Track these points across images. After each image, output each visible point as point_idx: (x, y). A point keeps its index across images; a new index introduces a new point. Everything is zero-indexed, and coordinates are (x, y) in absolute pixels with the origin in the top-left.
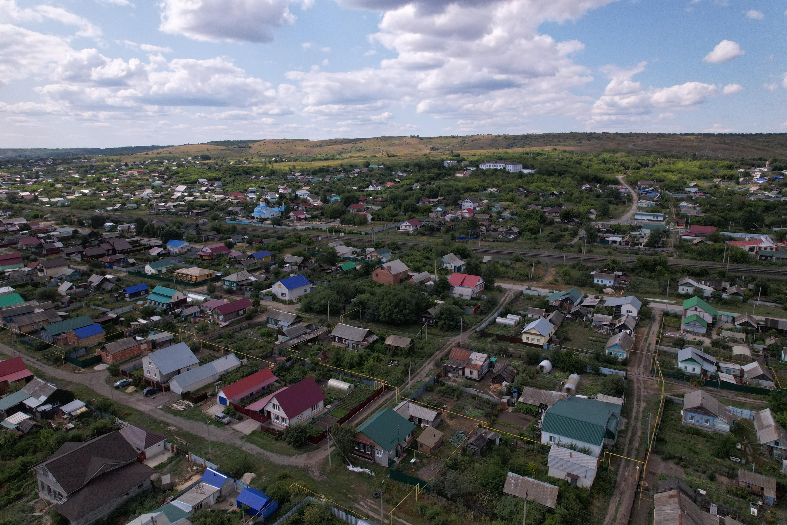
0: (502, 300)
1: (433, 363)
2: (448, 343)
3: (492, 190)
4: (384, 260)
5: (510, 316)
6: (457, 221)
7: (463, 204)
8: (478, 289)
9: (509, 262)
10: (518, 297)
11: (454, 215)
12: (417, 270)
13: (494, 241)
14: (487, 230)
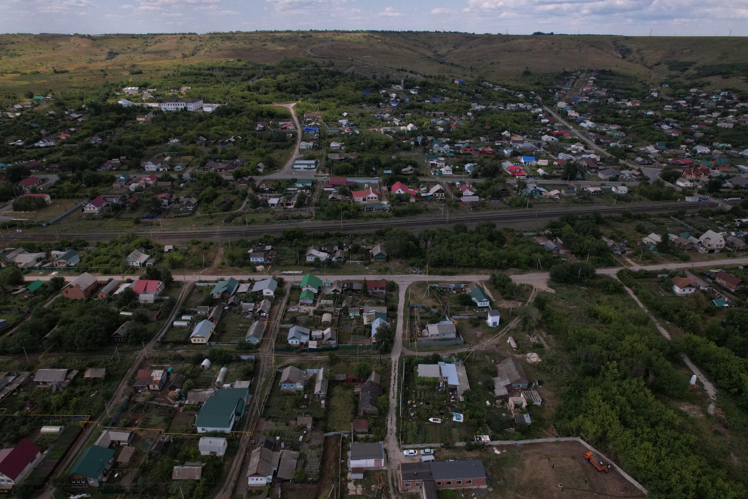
0: (180, 296)
1: (126, 382)
3: (174, 141)
4: (72, 264)
5: (184, 317)
6: (142, 191)
7: (146, 166)
8: (160, 290)
9: (186, 248)
10: (192, 291)
11: (138, 184)
12: (106, 272)
13: (175, 217)
14: (169, 203)
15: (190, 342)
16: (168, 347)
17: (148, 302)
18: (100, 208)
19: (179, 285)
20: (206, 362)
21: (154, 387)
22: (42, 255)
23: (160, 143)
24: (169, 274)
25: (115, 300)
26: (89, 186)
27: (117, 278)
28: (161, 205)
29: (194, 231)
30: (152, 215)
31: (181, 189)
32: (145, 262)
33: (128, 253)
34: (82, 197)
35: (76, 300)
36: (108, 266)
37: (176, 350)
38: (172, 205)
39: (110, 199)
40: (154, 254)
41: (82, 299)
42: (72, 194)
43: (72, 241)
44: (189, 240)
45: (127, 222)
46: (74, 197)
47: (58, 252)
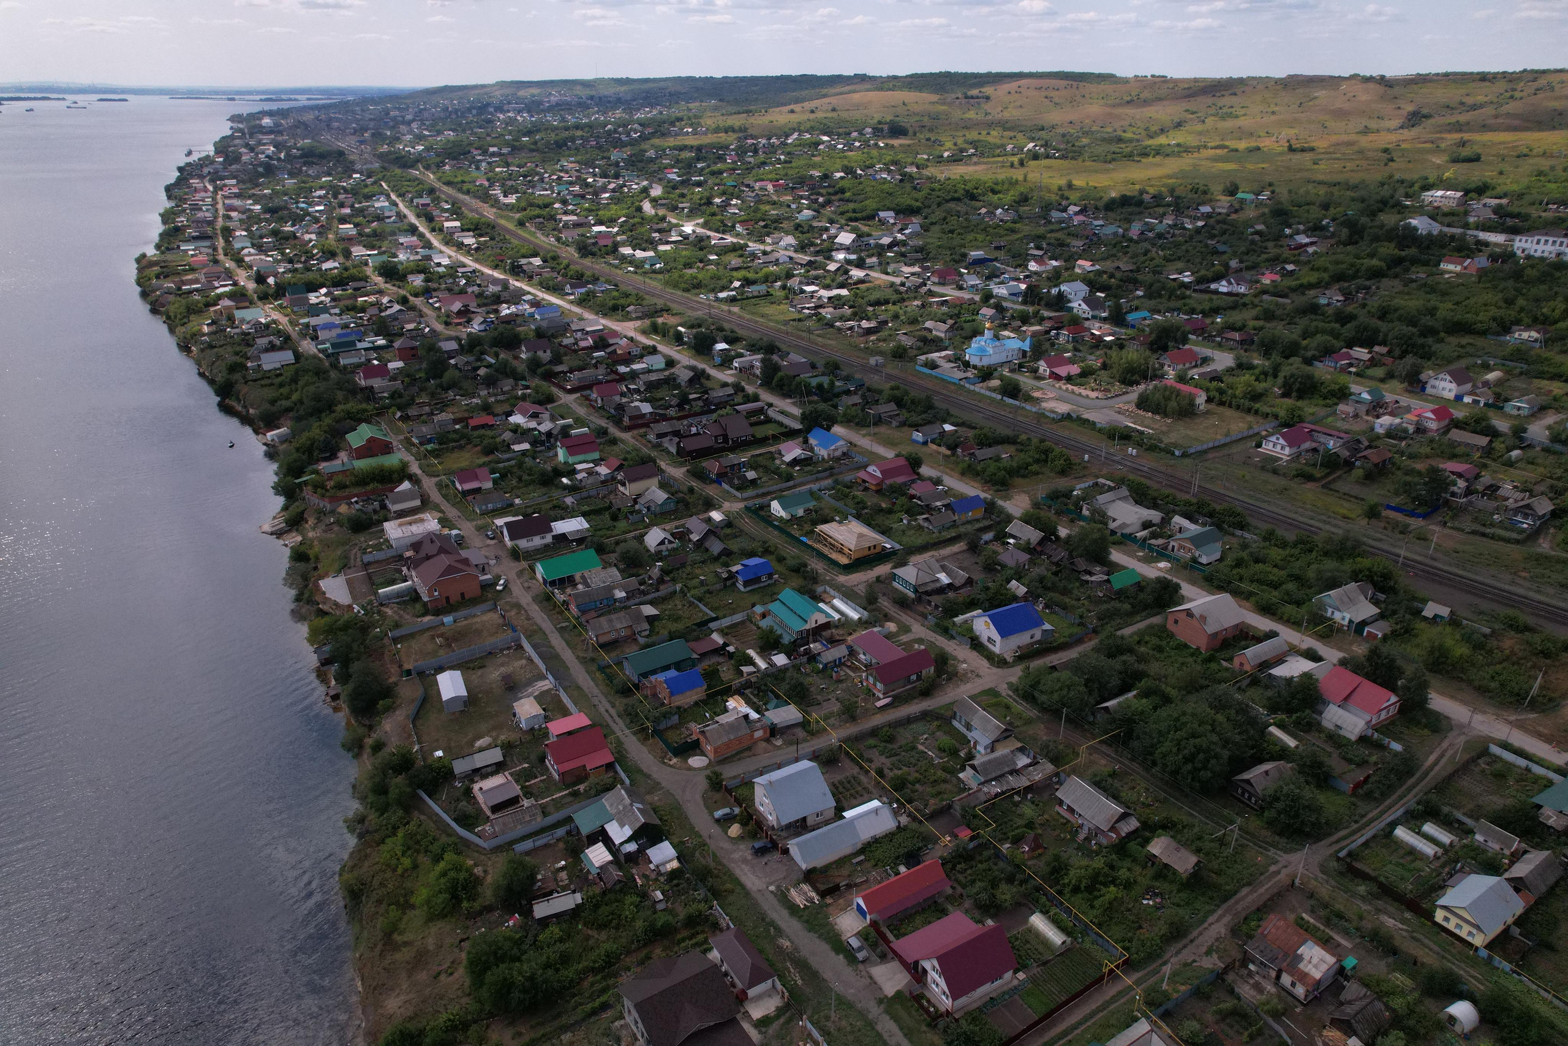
0: (1432, 758)
1: (1227, 918)
2: (1273, 868)
3: (1525, 335)
4: (1204, 560)
5: (1429, 828)
6: (1401, 439)
7: (1432, 382)
8: (1383, 715)
9: (1488, 631)
10: (1474, 760)
11: (1397, 421)
12: (1266, 610)
13: (1474, 532)
14: (1468, 492)
15: (1429, 916)
16: (1362, 889)
17: (1342, 732)
18: (1295, 450)
19: (1437, 724)
20: (1462, 1011)
21: (1293, 984)
22: (1155, 516)
23: (1483, 333)
24: (1423, 686)
25: (1267, 687)
26: (1285, 395)
27: (1288, 635)
28: (1446, 490)
29: (1521, 591)
30: (1411, 507)
31: (1510, 464)
32: (1364, 623)
33: (1333, 584)
34: (1266, 416)
36: (1274, 596)
37: (1378, 911)
38: (1473, 498)
39: (1323, 439)
40: (1394, 612)
41: (1198, 649)
42: (1247, 403)
43: (1218, 507)
44: (1504, 611)
45: (1345, 504)
46: (1249, 411)
47: (1185, 523)
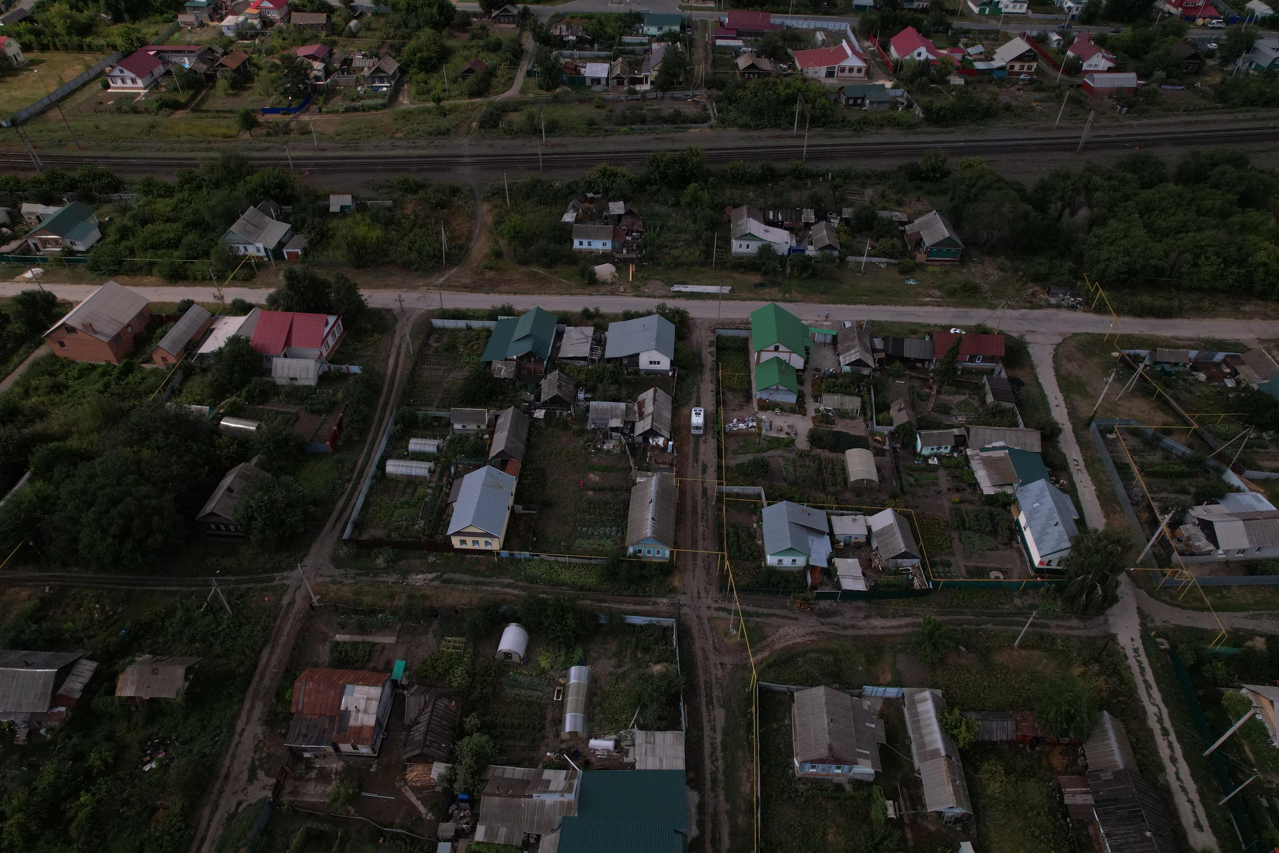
0: (391, 362)
2: (286, 600)
4: (80, 247)
5: (415, 445)
6: (253, 37)
8: (331, 341)
9: (389, 203)
10: (425, 344)
11: (241, 18)
12: (176, 277)
13: (347, 110)
14: (328, 72)
15: (450, 547)
16: (381, 560)
17: (300, 383)
20: (512, 639)
21: (355, 746)
24: (352, 290)
25: (204, 371)
26: (118, 19)
27: (206, 296)
28: (307, 76)
29: (402, 152)
30: (285, 104)
31: (353, 35)
32: (281, 245)
33: (232, 218)
34: (100, 49)
35: (93, 367)
36: (177, 256)
37: (405, 574)
38: (335, 77)
39: (174, 59)
40: (304, 221)
41: (109, 363)
42: (75, 39)
43: (76, 175)
44: (396, 177)
45: (223, 122)
46: (80, 48)
47: (39, 209)
